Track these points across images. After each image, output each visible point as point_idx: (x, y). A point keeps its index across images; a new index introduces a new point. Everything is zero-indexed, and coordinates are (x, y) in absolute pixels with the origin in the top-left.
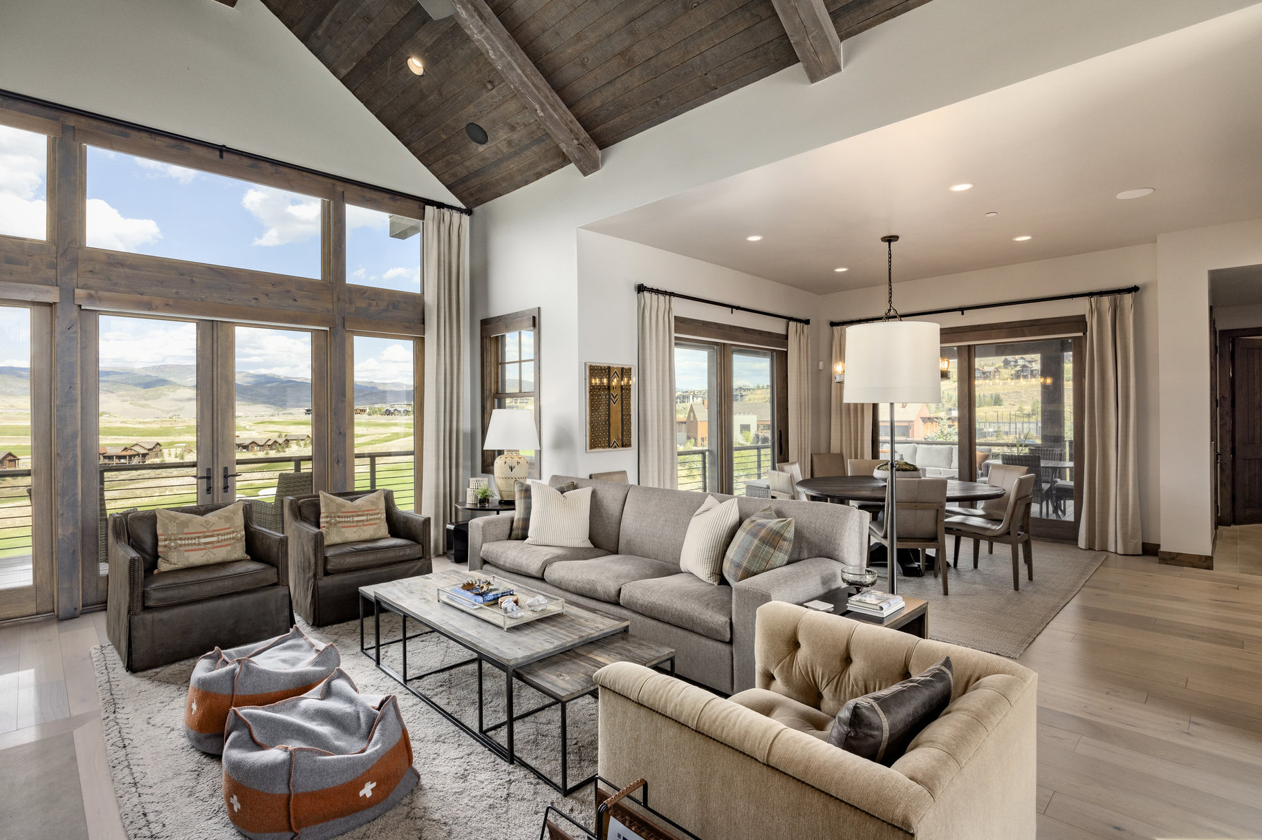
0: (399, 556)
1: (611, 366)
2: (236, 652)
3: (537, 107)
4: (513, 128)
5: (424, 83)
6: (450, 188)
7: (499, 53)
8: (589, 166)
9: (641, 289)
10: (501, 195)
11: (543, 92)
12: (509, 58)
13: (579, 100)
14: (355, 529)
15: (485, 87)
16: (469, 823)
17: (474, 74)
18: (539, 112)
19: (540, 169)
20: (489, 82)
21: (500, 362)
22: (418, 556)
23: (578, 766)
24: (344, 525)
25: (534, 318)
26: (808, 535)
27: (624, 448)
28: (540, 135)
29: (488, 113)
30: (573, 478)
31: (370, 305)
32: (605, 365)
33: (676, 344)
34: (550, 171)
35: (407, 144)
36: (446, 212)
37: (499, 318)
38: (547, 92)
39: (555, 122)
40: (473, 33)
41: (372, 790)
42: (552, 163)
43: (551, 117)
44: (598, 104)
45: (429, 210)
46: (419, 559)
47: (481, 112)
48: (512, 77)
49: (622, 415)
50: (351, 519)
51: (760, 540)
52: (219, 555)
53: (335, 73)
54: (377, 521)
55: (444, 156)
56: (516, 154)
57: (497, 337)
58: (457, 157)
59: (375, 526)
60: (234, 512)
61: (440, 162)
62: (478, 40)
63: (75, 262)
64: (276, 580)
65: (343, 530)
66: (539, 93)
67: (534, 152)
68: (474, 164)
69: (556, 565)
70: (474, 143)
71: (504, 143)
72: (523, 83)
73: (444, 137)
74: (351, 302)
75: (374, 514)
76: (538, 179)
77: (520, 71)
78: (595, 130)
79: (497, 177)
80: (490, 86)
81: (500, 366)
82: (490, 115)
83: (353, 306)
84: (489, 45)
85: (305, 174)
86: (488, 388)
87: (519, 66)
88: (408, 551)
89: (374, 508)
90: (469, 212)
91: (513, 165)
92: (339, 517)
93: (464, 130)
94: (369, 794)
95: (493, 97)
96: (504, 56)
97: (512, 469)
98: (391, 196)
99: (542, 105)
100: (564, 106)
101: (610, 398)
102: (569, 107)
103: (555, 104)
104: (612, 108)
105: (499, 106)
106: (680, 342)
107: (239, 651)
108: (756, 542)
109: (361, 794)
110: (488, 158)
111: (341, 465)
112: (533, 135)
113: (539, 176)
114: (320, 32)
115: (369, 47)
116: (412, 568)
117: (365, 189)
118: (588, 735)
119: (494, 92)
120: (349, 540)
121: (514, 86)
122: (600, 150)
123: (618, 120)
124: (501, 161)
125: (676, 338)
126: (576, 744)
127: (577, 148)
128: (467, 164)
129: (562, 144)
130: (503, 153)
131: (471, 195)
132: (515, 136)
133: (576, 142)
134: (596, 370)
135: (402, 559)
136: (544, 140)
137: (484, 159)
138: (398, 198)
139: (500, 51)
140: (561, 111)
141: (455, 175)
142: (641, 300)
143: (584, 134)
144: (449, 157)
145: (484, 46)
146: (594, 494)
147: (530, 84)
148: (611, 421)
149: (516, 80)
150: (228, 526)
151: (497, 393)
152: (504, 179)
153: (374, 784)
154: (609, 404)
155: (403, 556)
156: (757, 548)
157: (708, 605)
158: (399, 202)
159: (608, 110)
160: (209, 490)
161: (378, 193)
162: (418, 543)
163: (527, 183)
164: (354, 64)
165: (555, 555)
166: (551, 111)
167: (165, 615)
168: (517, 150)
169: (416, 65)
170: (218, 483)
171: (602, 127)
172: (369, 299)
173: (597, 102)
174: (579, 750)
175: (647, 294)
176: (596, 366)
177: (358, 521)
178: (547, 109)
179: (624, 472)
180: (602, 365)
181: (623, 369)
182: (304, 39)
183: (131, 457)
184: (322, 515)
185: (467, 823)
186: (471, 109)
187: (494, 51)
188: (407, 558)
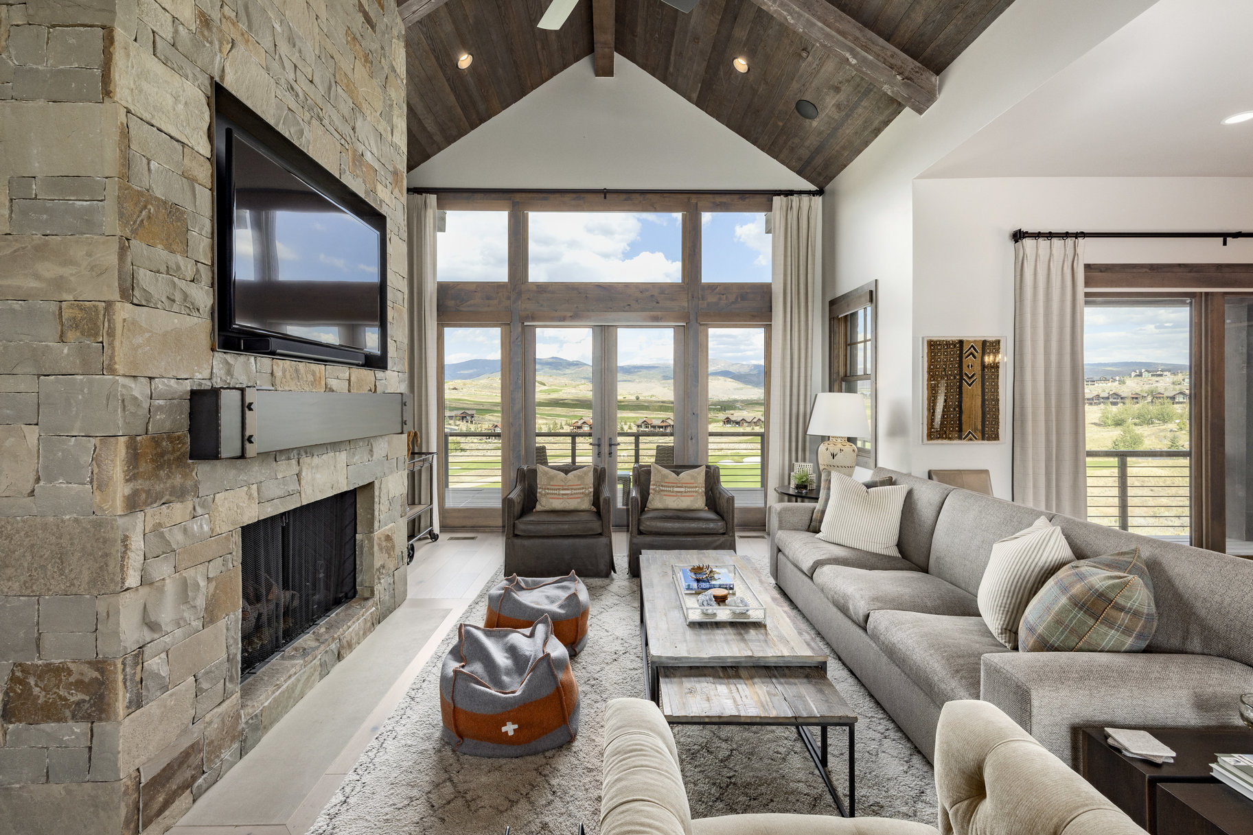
0: (703, 529)
1: (964, 339)
2: (532, 581)
3: (848, 55)
4: (837, 90)
5: (751, 78)
6: (800, 173)
7: (796, 15)
8: (923, 100)
9: (1018, 236)
10: (846, 166)
11: (851, 35)
12: (807, 15)
13: (897, 26)
14: (675, 498)
15: (800, 56)
16: (570, 804)
17: (788, 48)
18: (850, 60)
19: (876, 123)
20: (803, 50)
21: (849, 342)
22: (721, 531)
23: (711, 803)
24: (666, 493)
25: (871, 292)
26: (1203, 613)
27: (986, 442)
28: (866, 86)
29: (811, 84)
30: (893, 471)
31: (720, 299)
32: (953, 339)
33: (1087, 303)
34: (887, 123)
35: (754, 142)
36: (795, 198)
37: (844, 297)
38: (858, 34)
39: (871, 65)
40: (769, 7)
41: (515, 730)
42: (887, 112)
43: (864, 60)
44: (920, 20)
45: (776, 200)
46: (724, 534)
47: (804, 85)
48: (815, 34)
49: (983, 401)
50: (671, 489)
51: (1069, 599)
52: (572, 504)
53: (690, 100)
54: (695, 494)
55: (785, 143)
56: (848, 116)
57: (846, 316)
58: (797, 140)
59: (692, 498)
60: (586, 473)
61: (785, 150)
62: (775, 11)
63: (520, 294)
64: (600, 531)
65: (664, 497)
66: (846, 38)
67: (865, 107)
68: (812, 141)
69: (827, 569)
70: (807, 120)
71: (833, 109)
72: (827, 35)
73: (781, 124)
74: (703, 299)
75: (692, 488)
76: (876, 136)
77: (820, 24)
78: (925, 54)
79: (837, 148)
80: (804, 55)
81: (849, 348)
82: (813, 85)
83: (705, 302)
84: (785, 10)
85: (665, 195)
86: (836, 370)
87: (819, 19)
88: (712, 525)
89: (692, 481)
90: (820, 192)
91: (849, 130)
92: (662, 486)
93: (795, 111)
94: (511, 733)
95: (810, 65)
96: (801, 15)
97: (833, 456)
98: (741, 196)
99: (852, 51)
100: (881, 41)
101: (961, 379)
102: (888, 40)
103: (869, 43)
104: (938, 17)
105: (818, 71)
106: (1091, 299)
107: (534, 581)
108: (1064, 600)
109: (504, 729)
110: (823, 131)
111: (694, 441)
112: (859, 89)
113: (877, 132)
114: (671, 69)
115: (705, 64)
116: (715, 541)
117: (716, 196)
118: (751, 774)
119: (810, 58)
120: (669, 507)
121: (820, 43)
122: (938, 75)
123: (950, 28)
124: (836, 129)
125: (1087, 295)
126: (730, 778)
127: (903, 84)
128: (807, 143)
129: (886, 86)
130: (836, 121)
131: (820, 174)
132: (841, 97)
133: (899, 77)
134: (939, 345)
135: (705, 531)
136: (871, 90)
137: (821, 133)
138: (748, 196)
139: (797, 12)
140: (877, 49)
141: (800, 159)
142: (1019, 249)
143: (911, 63)
144: (790, 143)
145: (781, 14)
146: (910, 494)
147: (834, 33)
148: (963, 408)
149: (819, 35)
150: (579, 483)
151: (846, 376)
152: (844, 148)
153: (516, 726)
154: (960, 387)
155: (706, 529)
156: (1063, 610)
157: (957, 671)
158: (747, 200)
159: (934, 21)
160: (599, 454)
161: (728, 196)
162: (722, 518)
163: (866, 144)
164: (700, 85)
165: (834, 557)
166: (864, 53)
167: (527, 542)
168: (847, 110)
169: (741, 64)
170: (605, 449)
171: (933, 45)
172: (719, 294)
173: (918, 17)
174: (727, 786)
175: (1028, 243)
176: (940, 341)
177: (677, 492)
178: (858, 53)
179: (986, 472)
180: (949, 339)
181: (984, 342)
182: (664, 80)
183: (666, 427)
184: (652, 483)
185: (568, 803)
186: (795, 85)
187: (791, 14)
188: (709, 532)
